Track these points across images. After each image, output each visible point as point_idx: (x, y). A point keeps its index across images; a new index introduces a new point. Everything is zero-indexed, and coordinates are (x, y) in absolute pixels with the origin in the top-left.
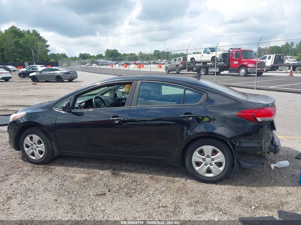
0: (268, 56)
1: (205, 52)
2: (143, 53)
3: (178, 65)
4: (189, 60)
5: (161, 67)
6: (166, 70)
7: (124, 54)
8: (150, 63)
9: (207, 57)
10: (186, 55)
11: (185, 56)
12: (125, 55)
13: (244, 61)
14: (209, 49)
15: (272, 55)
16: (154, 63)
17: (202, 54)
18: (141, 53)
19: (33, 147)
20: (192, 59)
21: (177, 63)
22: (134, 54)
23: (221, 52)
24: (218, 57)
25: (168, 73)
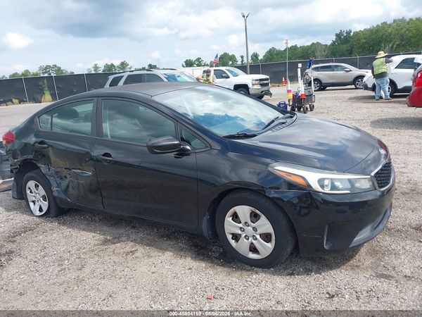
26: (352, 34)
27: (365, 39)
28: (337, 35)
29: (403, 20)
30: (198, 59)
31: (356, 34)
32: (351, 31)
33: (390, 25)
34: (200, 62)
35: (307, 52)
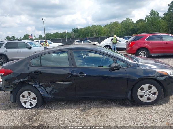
26: (78, 29)
27: (83, 31)
28: (73, 29)
29: (95, 25)
30: (13, 36)
31: (80, 29)
32: (78, 28)
33: (91, 27)
34: (14, 38)
35: (63, 35)
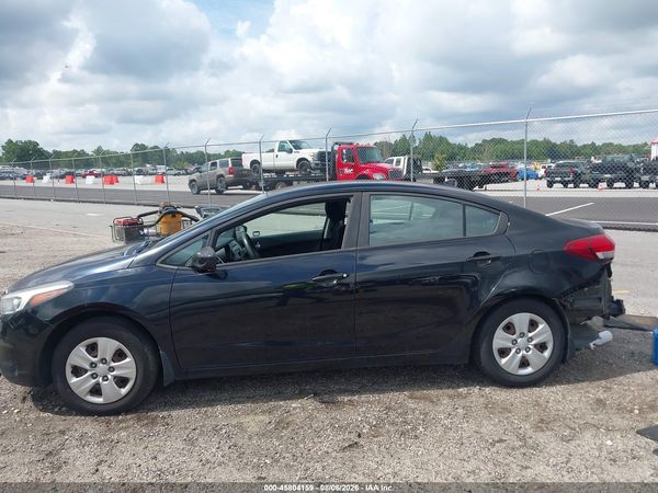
0: (395, 158)
1: (282, 149)
2: (105, 149)
3: (222, 176)
4: (246, 164)
5: (163, 182)
6: (191, 186)
7: (55, 152)
8: (130, 174)
9: (288, 160)
10: (240, 154)
11: (237, 158)
12: (57, 154)
13: (365, 169)
14: (291, 142)
15: (402, 158)
16: (140, 173)
17: (276, 152)
18: (99, 151)
19: (96, 370)
20: (254, 163)
21: (220, 170)
22: (82, 153)
23: (317, 151)
24: (310, 159)
25: (198, 193)
